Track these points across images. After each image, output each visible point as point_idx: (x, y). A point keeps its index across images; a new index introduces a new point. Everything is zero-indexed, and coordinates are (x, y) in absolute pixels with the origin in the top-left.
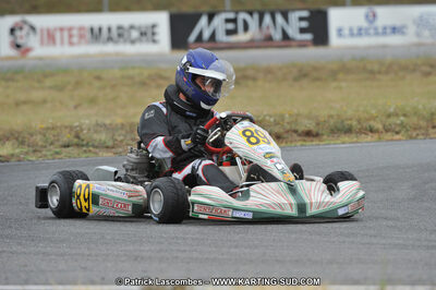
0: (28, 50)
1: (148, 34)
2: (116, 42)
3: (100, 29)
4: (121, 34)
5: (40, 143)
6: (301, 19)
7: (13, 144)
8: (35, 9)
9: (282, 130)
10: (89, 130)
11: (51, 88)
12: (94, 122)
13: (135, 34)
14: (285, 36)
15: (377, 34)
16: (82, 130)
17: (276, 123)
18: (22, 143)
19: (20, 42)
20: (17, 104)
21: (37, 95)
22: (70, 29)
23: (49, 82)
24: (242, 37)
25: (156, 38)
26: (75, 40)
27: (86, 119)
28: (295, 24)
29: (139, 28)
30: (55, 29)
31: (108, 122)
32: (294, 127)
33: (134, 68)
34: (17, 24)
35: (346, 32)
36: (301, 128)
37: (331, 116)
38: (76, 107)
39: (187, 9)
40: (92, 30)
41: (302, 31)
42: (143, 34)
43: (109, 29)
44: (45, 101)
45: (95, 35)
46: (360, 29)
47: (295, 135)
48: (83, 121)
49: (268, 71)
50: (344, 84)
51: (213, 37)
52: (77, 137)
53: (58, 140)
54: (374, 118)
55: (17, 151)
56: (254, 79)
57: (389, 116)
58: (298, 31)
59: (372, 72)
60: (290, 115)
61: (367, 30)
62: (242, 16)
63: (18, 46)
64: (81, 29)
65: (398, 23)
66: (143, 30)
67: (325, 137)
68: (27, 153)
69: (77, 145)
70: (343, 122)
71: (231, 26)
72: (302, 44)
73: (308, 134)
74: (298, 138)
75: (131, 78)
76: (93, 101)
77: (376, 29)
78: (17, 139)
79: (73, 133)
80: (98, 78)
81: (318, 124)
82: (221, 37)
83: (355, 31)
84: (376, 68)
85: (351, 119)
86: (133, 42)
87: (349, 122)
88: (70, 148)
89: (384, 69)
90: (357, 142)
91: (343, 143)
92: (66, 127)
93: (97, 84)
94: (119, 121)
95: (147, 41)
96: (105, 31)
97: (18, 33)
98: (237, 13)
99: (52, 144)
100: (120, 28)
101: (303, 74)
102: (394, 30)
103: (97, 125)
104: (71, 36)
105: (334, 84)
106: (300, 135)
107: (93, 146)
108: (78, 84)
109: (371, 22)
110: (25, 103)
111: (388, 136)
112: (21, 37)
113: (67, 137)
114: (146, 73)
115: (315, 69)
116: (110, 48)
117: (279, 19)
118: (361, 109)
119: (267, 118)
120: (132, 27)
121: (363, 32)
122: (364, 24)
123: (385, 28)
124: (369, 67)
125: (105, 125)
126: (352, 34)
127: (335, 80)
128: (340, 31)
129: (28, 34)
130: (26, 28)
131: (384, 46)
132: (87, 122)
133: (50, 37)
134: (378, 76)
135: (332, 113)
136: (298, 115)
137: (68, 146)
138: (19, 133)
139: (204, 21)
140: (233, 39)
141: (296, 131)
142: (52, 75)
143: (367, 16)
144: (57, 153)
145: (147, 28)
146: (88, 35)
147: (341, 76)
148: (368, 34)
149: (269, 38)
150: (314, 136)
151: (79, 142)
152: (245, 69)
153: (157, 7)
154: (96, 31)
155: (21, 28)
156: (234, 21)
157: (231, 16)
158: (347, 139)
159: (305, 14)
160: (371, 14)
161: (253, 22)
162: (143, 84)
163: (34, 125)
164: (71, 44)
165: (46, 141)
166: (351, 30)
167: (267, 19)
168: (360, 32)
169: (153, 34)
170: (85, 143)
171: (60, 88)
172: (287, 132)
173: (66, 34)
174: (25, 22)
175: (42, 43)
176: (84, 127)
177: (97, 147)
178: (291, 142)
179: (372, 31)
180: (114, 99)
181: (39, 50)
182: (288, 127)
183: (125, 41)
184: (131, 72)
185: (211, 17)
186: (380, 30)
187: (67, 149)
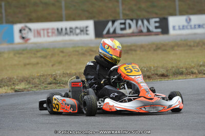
0: (28, 40)
1: (84, 31)
2: (70, 35)
3: (62, 29)
4: (72, 31)
5: (37, 83)
6: (156, 22)
7: (25, 84)
8: (31, 20)
9: (150, 74)
10: (60, 76)
11: (40, 57)
12: (62, 72)
13: (78, 31)
14: (148, 30)
15: (191, 28)
16: (57, 76)
17: (147, 71)
18: (29, 83)
19: (24, 36)
20: (25, 65)
21: (34, 60)
22: (48, 29)
23: (39, 54)
24: (128, 31)
25: (88, 32)
26: (50, 34)
27: (58, 71)
28: (153, 24)
29: (80, 28)
30: (41, 30)
31: (68, 72)
32: (156, 72)
33: (78, 47)
34: (22, 28)
35: (177, 28)
36: (159, 73)
37: (173, 67)
38: (53, 65)
39: (102, 19)
40: (58, 29)
41: (156, 27)
42: (82, 31)
43: (66, 29)
44: (38, 63)
45: (60, 32)
46: (183, 26)
47: (156, 76)
48: (57, 72)
49: (142, 47)
50: (177, 52)
51: (114, 31)
52: (55, 79)
53: (46, 81)
54: (193, 67)
55: (27, 86)
56: (135, 51)
57: (200, 66)
58: (154, 28)
59: (190, 46)
60: (154, 67)
61: (187, 26)
62: (128, 21)
63: (23, 38)
64: (53, 29)
65: (201, 23)
66: (82, 29)
67: (171, 77)
68: (32, 87)
69: (55, 83)
70: (178, 69)
71: (123, 26)
72: (157, 34)
73: (163, 76)
74: (158, 78)
75: (78, 51)
76: (60, 63)
77: (191, 26)
78: (27, 81)
79: (53, 78)
80: (62, 52)
81: (167, 71)
82: (119, 31)
83: (181, 27)
84: (192, 44)
85: (182, 68)
86: (77, 35)
87: (181, 70)
88: (52, 85)
89: (196, 44)
90: (185, 79)
91: (179, 79)
92: (49, 75)
93: (62, 55)
94: (73, 71)
95: (84, 34)
96: (64, 30)
97: (23, 32)
98: (125, 20)
99: (43, 83)
100: (71, 28)
101: (158, 48)
102: (199, 26)
103: (64, 74)
104: (48, 33)
105: (173, 52)
106: (158, 76)
107: (62, 83)
108: (53, 55)
109: (188, 23)
110: (28, 64)
111: (200, 75)
112: (25, 34)
113: (50, 80)
114: (84, 49)
115: (164, 45)
116: (67, 38)
117: (145, 22)
118: (187, 63)
119: (143, 68)
120: (77, 28)
121: (185, 27)
122: (185, 24)
123: (195, 26)
124: (189, 44)
125: (67, 73)
126: (180, 29)
127: (173, 50)
128: (174, 28)
129: (28, 32)
130: (27, 29)
131: (195, 34)
132: (59, 72)
133: (38, 33)
134: (193, 48)
135: (174, 65)
136: (157, 67)
137: (51, 84)
138: (27, 78)
139: (110, 24)
140: (124, 32)
141: (157, 74)
142: (40, 51)
143: (186, 20)
144: (46, 87)
145: (83, 28)
146: (56, 32)
147: (176, 48)
148: (187, 28)
149: (141, 31)
150: (165, 76)
151: (56, 82)
152: (131, 46)
153: (88, 18)
154: (60, 30)
155: (24, 30)
156: (124, 24)
157: (123, 21)
158: (181, 77)
159: (157, 20)
160: (188, 19)
161: (133, 24)
162: (83, 54)
163: (34, 74)
164: (48, 36)
165: (40, 82)
166: (179, 27)
167: (140, 22)
168: (184, 28)
169: (87, 31)
170: (58, 82)
171: (45, 57)
172: (153, 75)
173: (46, 32)
174: (26, 27)
175: (35, 36)
176: (58, 75)
177: (64, 84)
178: (155, 79)
179: (189, 27)
180: (70, 62)
181: (33, 40)
182: (153, 73)
183: (73, 34)
184: (77, 49)
185: (113, 22)
186: (193, 27)
187: (51, 85)
